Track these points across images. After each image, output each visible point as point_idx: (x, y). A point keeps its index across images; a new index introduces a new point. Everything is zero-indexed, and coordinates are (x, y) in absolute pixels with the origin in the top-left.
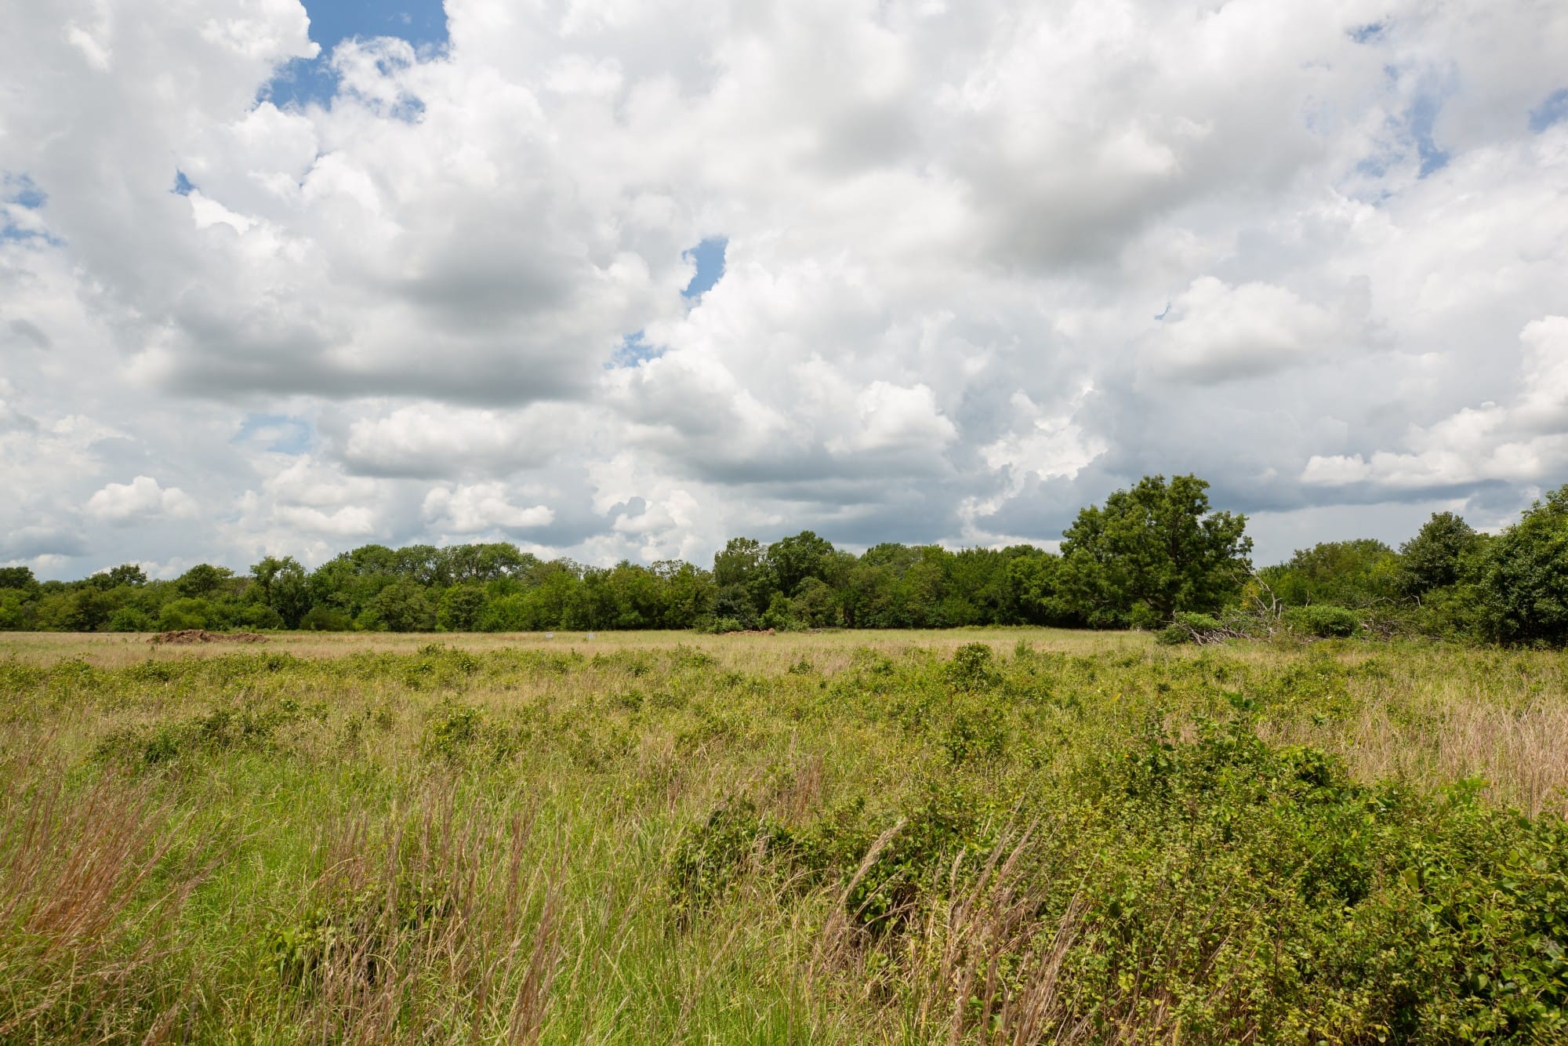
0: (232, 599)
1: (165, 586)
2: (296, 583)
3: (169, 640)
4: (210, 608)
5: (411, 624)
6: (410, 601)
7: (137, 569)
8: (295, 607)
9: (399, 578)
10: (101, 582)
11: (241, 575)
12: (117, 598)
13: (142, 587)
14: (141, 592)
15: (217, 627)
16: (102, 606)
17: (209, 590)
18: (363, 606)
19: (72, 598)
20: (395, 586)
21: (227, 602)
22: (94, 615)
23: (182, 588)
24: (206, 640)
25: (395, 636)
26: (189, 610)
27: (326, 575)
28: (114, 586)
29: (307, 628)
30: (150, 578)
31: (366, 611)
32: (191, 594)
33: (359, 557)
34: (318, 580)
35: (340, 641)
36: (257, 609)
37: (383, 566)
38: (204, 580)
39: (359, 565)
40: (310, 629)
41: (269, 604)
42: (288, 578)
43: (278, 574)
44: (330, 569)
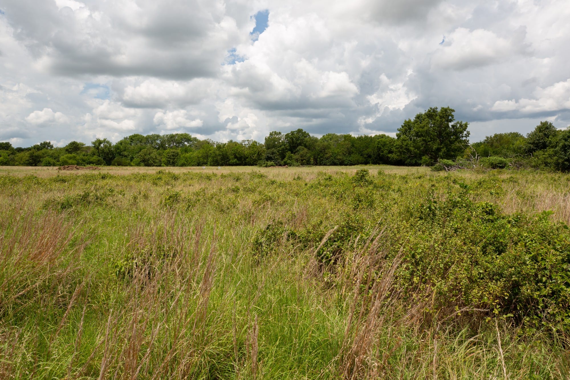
0: (86, 154)
1: (61, 149)
2: (109, 148)
3: (64, 169)
4: (78, 157)
5: (152, 164)
6: (152, 155)
7: (50, 143)
8: (109, 157)
9: (147, 146)
10: (37, 148)
11: (88, 145)
12: (43, 154)
13: (52, 150)
14: (52, 152)
15: (81, 164)
16: (38, 157)
17: (77, 151)
18: (134, 157)
19: (27, 154)
20: (146, 150)
21: (84, 155)
22: (36, 160)
23: (67, 150)
24: (78, 169)
25: (147, 168)
26: (70, 158)
27: (120, 145)
28: (41, 150)
29: (114, 165)
30: (55, 147)
31: (135, 158)
32: (70, 152)
33: (132, 138)
34: (117, 147)
35: (127, 169)
36: (95, 158)
37: (141, 142)
38: (75, 147)
39: (132, 142)
40: (115, 165)
41: (99, 156)
42: (106, 147)
43: (102, 145)
44: (121, 143)
